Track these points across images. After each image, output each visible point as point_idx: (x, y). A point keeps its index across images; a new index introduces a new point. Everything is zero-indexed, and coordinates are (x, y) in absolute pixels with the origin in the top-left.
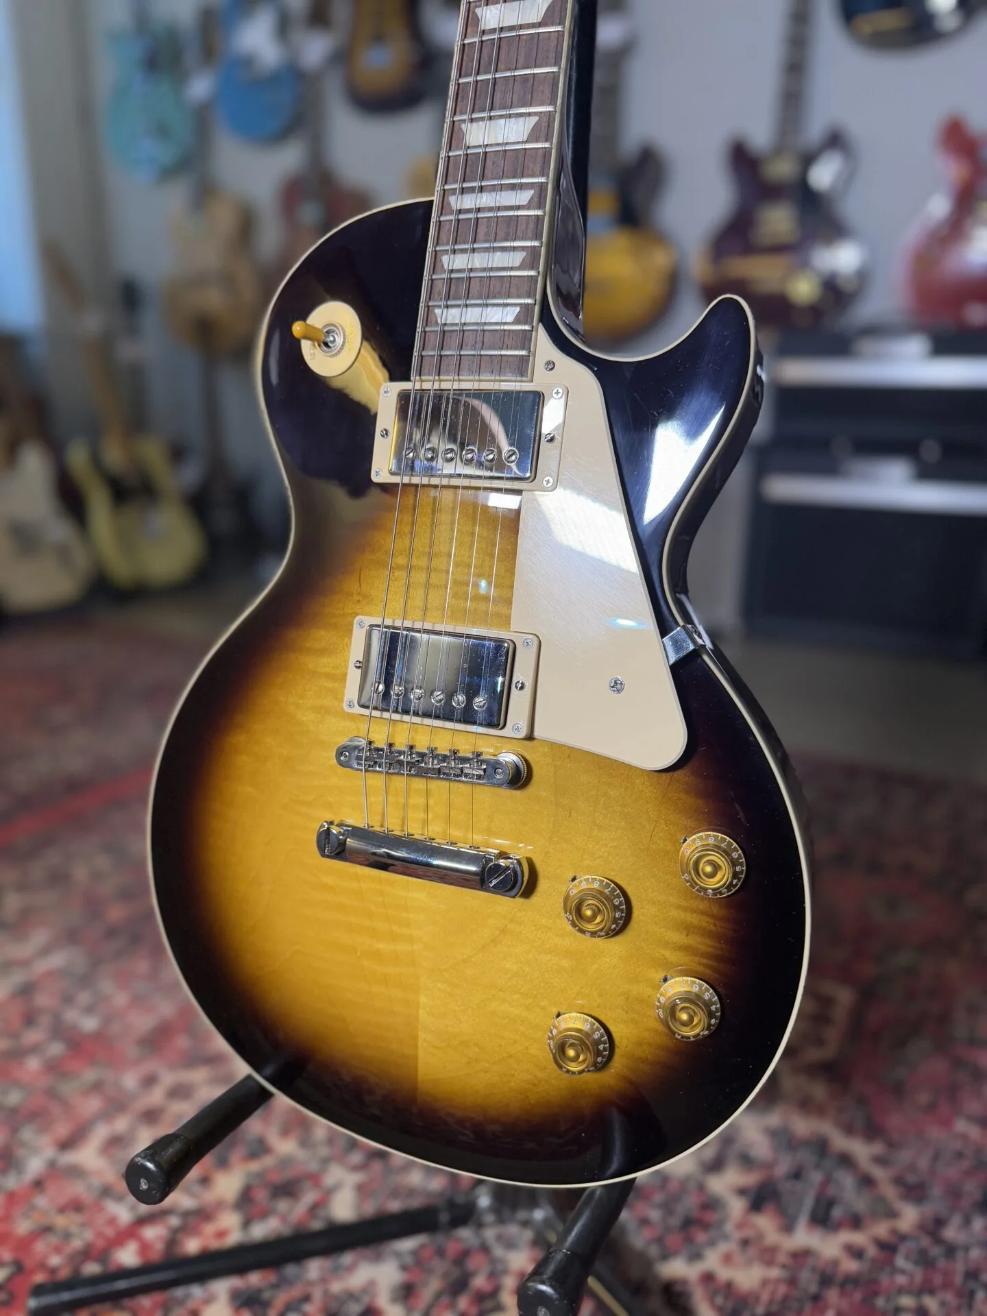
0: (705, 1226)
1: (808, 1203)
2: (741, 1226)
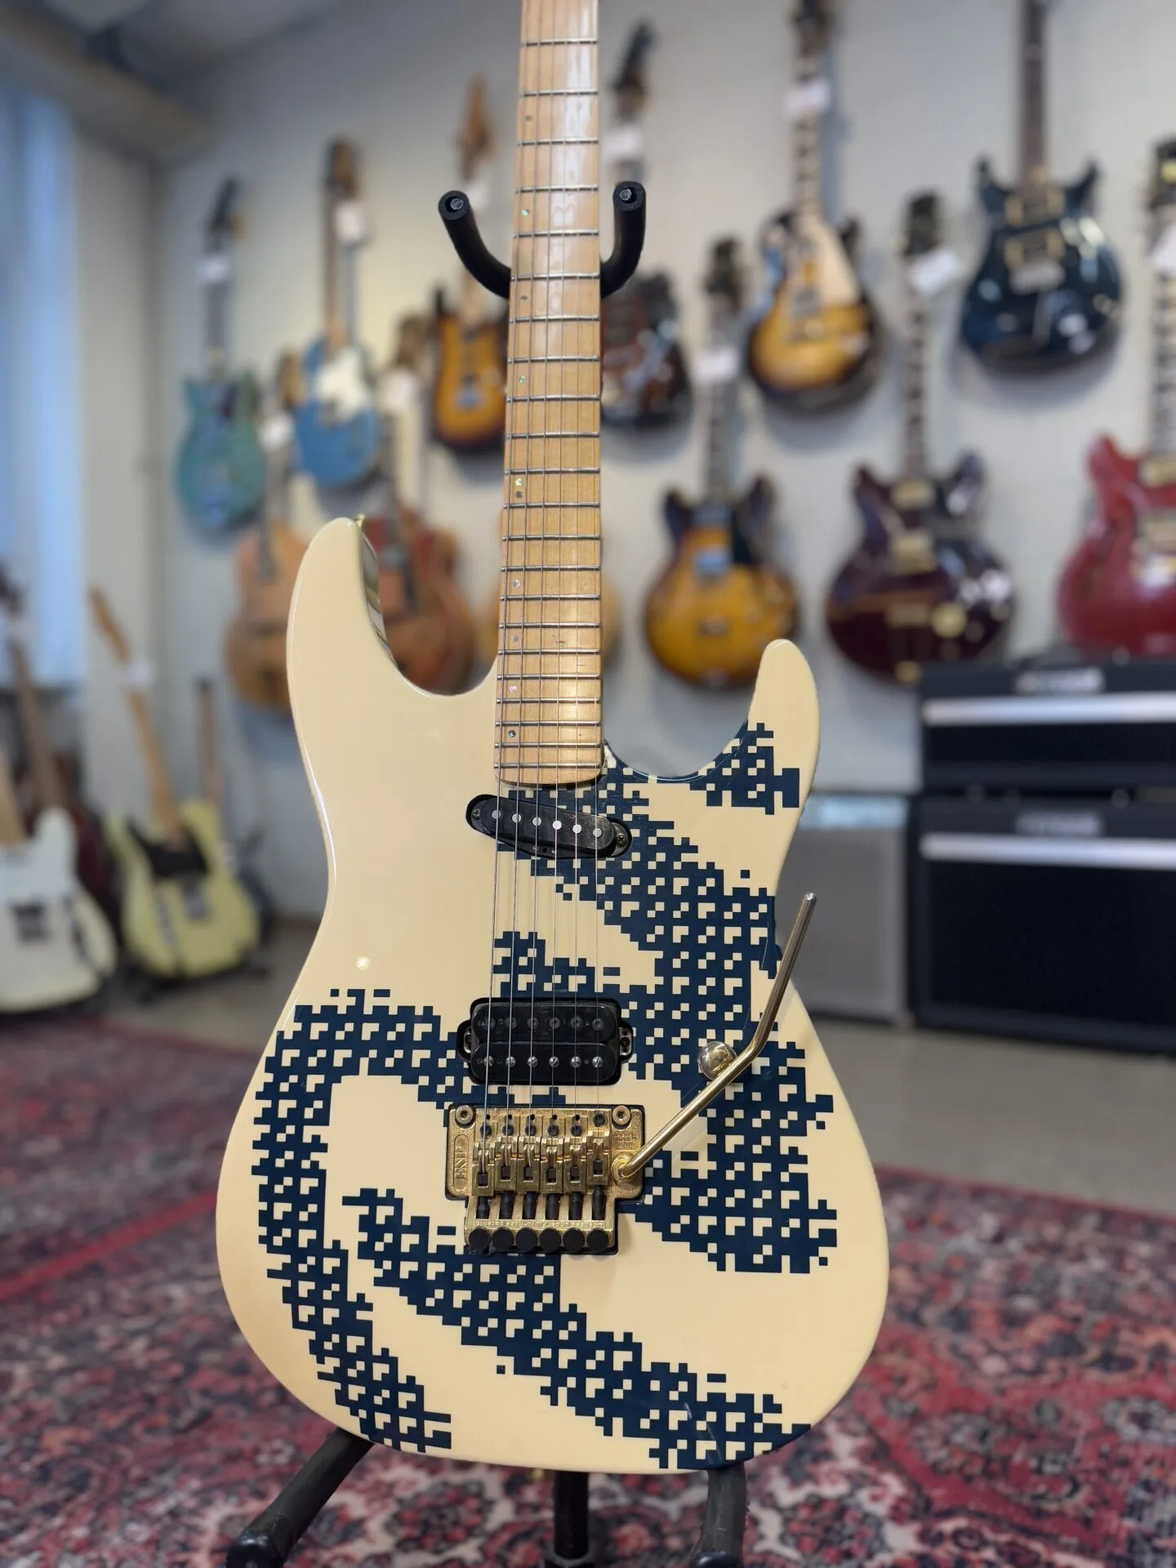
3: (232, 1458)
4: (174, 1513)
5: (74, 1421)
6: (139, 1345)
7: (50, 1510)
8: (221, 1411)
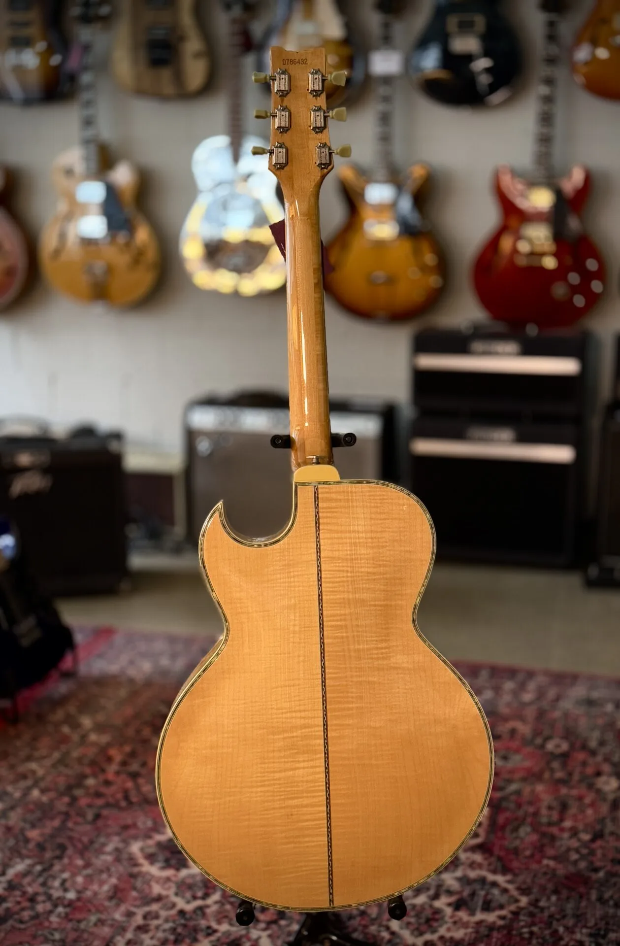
0: (437, 920)
1: (480, 903)
2: (452, 917)
3: (126, 827)
4: (117, 850)
5: (33, 826)
6: (36, 793)
7: (60, 858)
8: (105, 812)
